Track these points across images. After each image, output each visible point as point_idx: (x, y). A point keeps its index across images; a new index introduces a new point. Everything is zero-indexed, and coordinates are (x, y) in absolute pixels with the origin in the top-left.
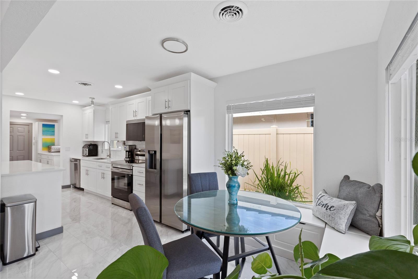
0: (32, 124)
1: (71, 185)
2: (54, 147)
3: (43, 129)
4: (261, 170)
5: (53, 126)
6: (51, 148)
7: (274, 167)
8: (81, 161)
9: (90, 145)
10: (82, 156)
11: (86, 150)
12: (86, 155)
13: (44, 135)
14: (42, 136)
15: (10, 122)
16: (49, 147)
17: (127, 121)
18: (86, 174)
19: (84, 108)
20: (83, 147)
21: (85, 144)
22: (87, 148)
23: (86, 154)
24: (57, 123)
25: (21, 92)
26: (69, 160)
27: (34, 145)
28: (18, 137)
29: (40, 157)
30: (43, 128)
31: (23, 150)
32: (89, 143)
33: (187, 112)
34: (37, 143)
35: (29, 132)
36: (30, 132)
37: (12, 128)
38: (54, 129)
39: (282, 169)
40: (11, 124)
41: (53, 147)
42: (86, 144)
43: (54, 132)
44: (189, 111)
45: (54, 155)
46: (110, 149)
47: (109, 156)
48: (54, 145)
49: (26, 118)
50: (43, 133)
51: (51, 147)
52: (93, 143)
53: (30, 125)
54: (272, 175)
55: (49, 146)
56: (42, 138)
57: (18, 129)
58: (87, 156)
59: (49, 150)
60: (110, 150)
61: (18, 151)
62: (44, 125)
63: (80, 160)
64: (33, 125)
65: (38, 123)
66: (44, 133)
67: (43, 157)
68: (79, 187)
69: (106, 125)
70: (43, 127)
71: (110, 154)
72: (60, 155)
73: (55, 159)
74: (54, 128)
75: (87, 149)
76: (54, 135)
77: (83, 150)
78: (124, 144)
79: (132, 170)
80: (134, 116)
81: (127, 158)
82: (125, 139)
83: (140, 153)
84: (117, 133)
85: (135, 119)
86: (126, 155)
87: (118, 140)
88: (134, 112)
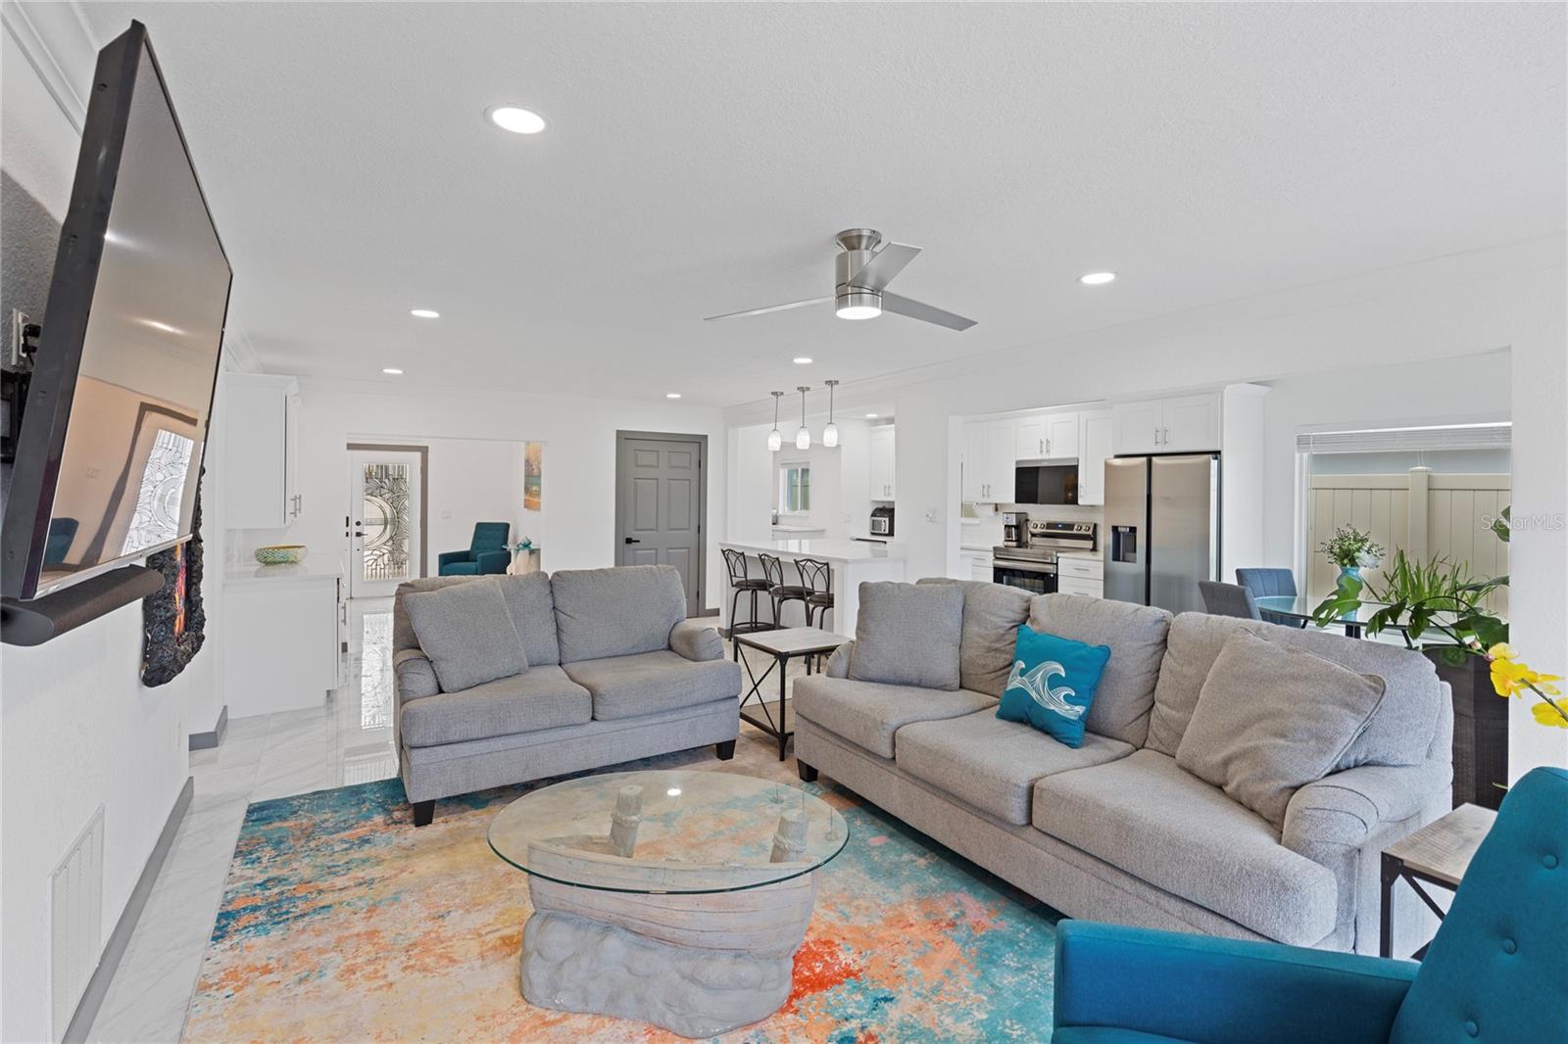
4: (1387, 577)
7: (1422, 568)
11: (883, 521)
17: (1017, 462)
20: (874, 515)
32: (881, 506)
33: (1217, 454)
39: (1445, 576)
42: (876, 507)
44: (1219, 452)
54: (1417, 588)
75: (885, 520)
77: (872, 520)
78: (996, 510)
79: (1057, 564)
80: (1041, 452)
81: (1012, 541)
82: (1013, 500)
83: (1045, 530)
84: (989, 487)
85: (1044, 457)
86: (1008, 535)
87: (989, 501)
88: (1041, 442)
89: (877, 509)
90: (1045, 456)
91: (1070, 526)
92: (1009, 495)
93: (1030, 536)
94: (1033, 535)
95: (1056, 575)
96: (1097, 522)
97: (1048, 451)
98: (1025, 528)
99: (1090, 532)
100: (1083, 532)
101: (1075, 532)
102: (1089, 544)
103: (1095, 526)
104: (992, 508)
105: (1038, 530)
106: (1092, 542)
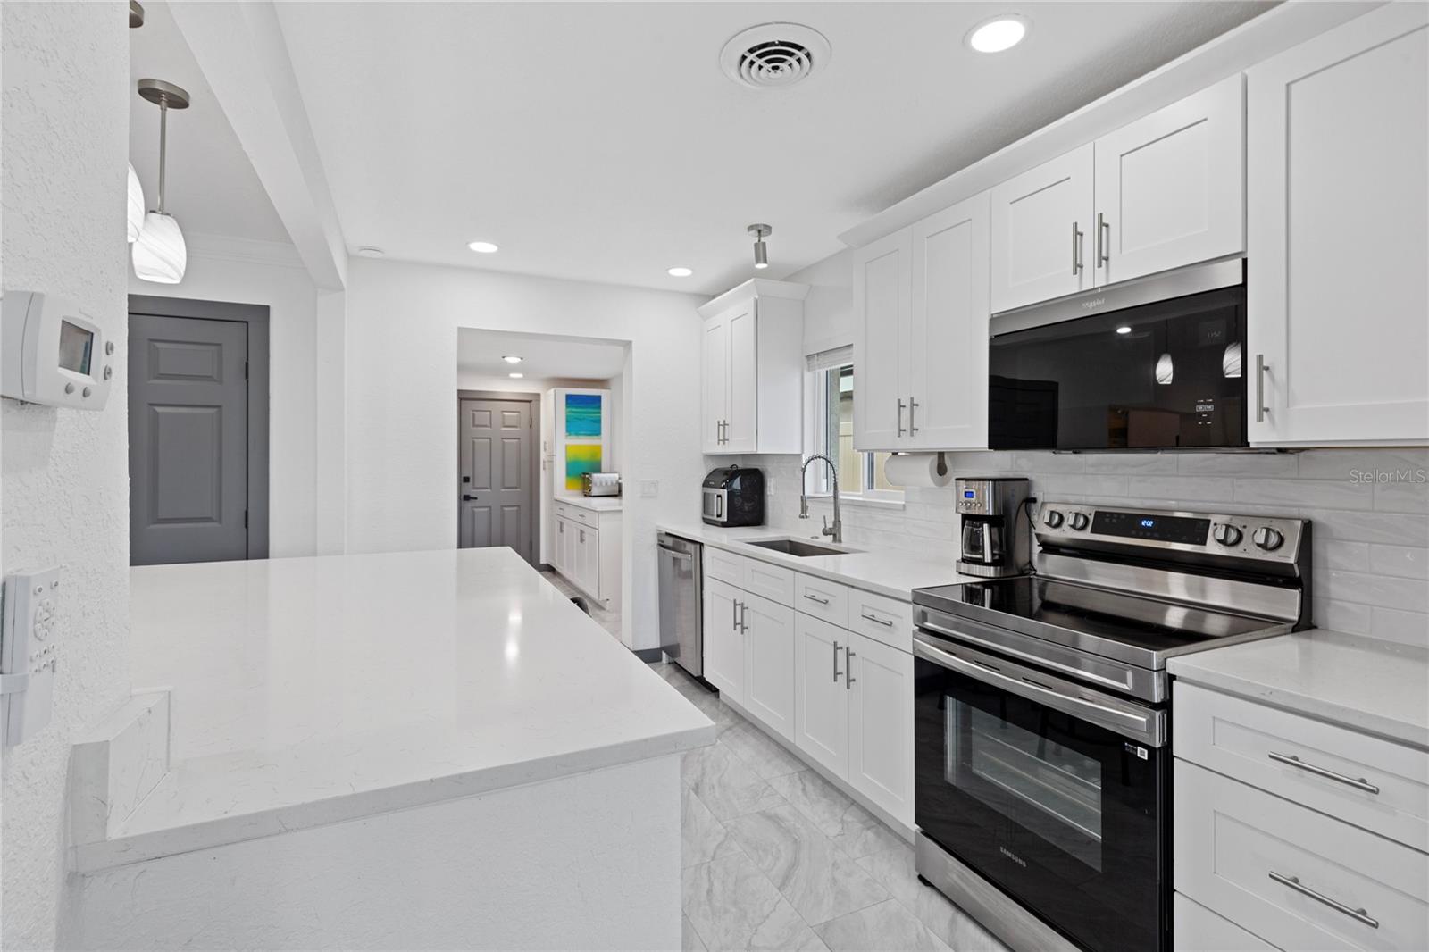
0: (538, 395)
1: (664, 654)
2: (598, 478)
3: (567, 413)
5: (596, 400)
6: (590, 481)
8: (706, 550)
9: (731, 474)
10: (702, 524)
11: (719, 496)
12: (719, 519)
13: (570, 435)
14: (566, 438)
15: (459, 391)
16: (584, 478)
17: (995, 318)
18: (735, 624)
19: (706, 305)
20: (706, 484)
21: (713, 466)
22: (724, 488)
23: (718, 516)
24: (608, 391)
25: (485, 240)
26: (653, 541)
27: (544, 469)
28: (504, 443)
29: (561, 512)
30: (569, 409)
31: (516, 488)
32: (726, 465)
34: (552, 461)
35: (531, 426)
36: (533, 424)
37: (488, 413)
38: (600, 413)
40: (464, 397)
41: (595, 476)
42: (716, 467)
43: (599, 421)
45: (602, 512)
46: (835, 497)
47: (835, 535)
48: (599, 470)
49: (520, 376)
50: (567, 427)
51: (591, 476)
52: (741, 465)
53: (532, 401)
55: (584, 474)
56: (566, 446)
57: (504, 416)
58: (724, 525)
59: (584, 489)
60: (839, 502)
61: (503, 490)
62: (571, 399)
63: (702, 544)
64: (542, 398)
65: (555, 391)
66: (573, 428)
67: (569, 512)
68: (700, 674)
69: (808, 376)
70: (567, 407)
71: (837, 523)
72: (621, 511)
73: (605, 525)
74: (600, 407)
75: (724, 493)
76: (598, 433)
77: (706, 497)
78: (942, 470)
79: (1166, 706)
80: (1078, 267)
81: (981, 562)
82: (983, 441)
83: (1087, 535)
84: (914, 405)
85: (1087, 286)
86: (973, 544)
87: (918, 443)
88: (1078, 234)
89: (714, 473)
90: (1094, 278)
91: (1196, 529)
92: (974, 428)
93: (1037, 549)
94: (1050, 548)
95: (1165, 755)
96: (1316, 515)
97: (1104, 259)
98: (1022, 519)
99: (1289, 555)
100: (1249, 551)
101: (1212, 548)
102: (1286, 603)
103: (1308, 527)
104: (926, 467)
105: (1065, 534)
106: (1296, 594)
